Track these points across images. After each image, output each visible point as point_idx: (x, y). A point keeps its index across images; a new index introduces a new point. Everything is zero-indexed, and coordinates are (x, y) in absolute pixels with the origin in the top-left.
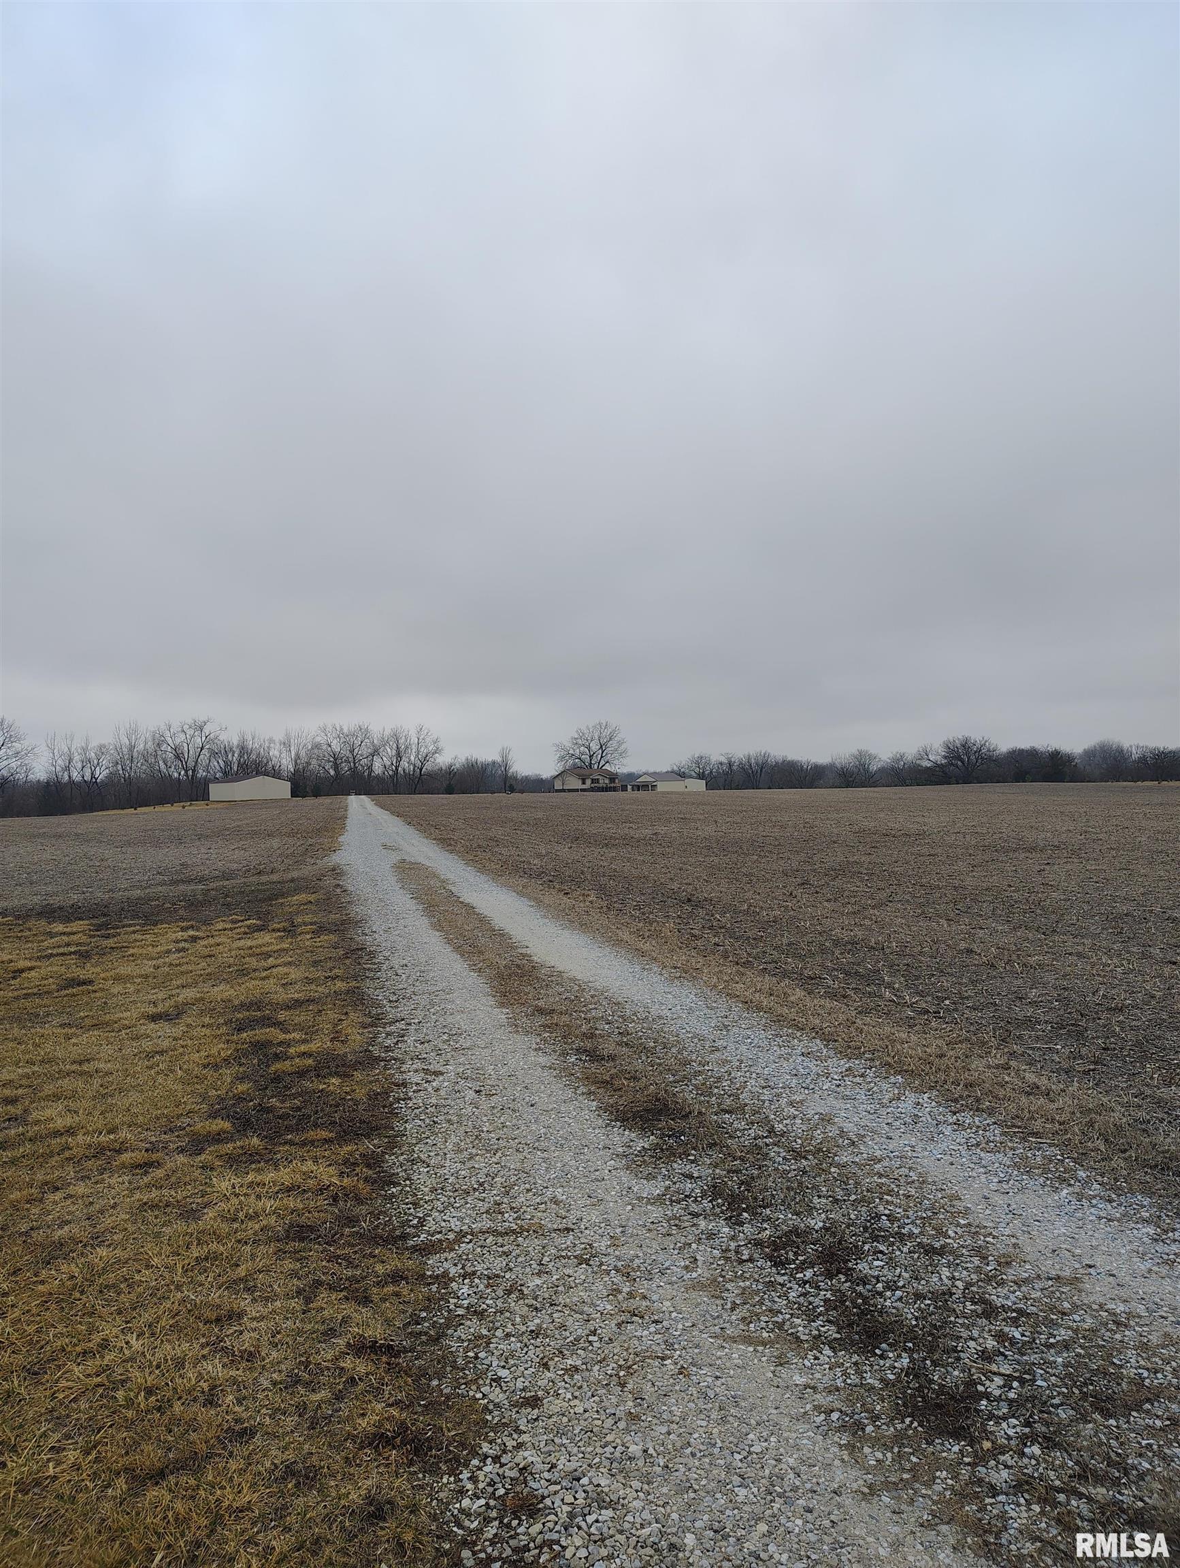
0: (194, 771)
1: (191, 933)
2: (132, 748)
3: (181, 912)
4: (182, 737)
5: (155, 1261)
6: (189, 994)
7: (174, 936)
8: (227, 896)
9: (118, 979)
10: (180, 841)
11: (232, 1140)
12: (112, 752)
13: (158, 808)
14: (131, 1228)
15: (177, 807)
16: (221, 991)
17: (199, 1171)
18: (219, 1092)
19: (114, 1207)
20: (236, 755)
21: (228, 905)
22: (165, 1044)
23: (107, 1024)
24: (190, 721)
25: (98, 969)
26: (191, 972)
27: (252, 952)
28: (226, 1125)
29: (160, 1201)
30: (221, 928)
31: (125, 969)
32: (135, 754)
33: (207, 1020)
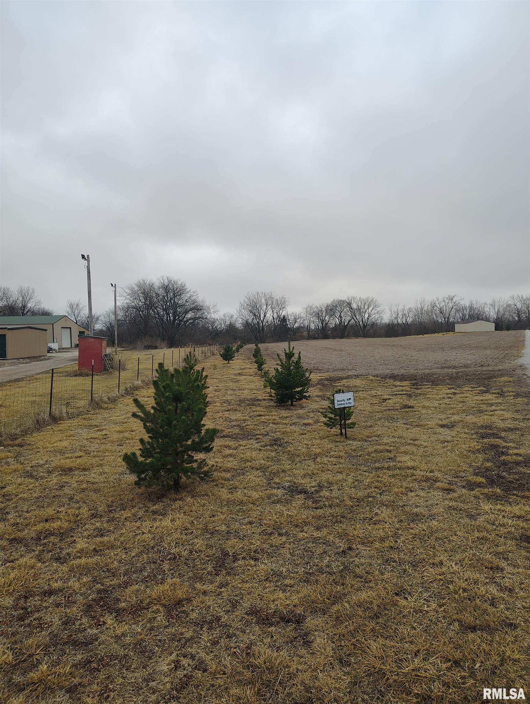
0: (448, 319)
1: (454, 391)
2: (422, 309)
3: (447, 381)
4: (443, 303)
5: (459, 533)
6: (455, 418)
7: (446, 391)
8: (467, 375)
9: (424, 407)
10: (443, 349)
11: (486, 487)
12: (414, 311)
13: (432, 335)
14: (446, 516)
15: (441, 334)
16: (471, 419)
17: (473, 498)
18: (477, 464)
19: (437, 504)
20: (468, 311)
21: (469, 380)
22: (449, 438)
23: (422, 426)
24: (447, 296)
25: (415, 402)
26: (455, 408)
27: (483, 402)
28: (483, 480)
29: (457, 507)
30: (466, 390)
31: (426, 404)
32: (423, 311)
33: (466, 431)
